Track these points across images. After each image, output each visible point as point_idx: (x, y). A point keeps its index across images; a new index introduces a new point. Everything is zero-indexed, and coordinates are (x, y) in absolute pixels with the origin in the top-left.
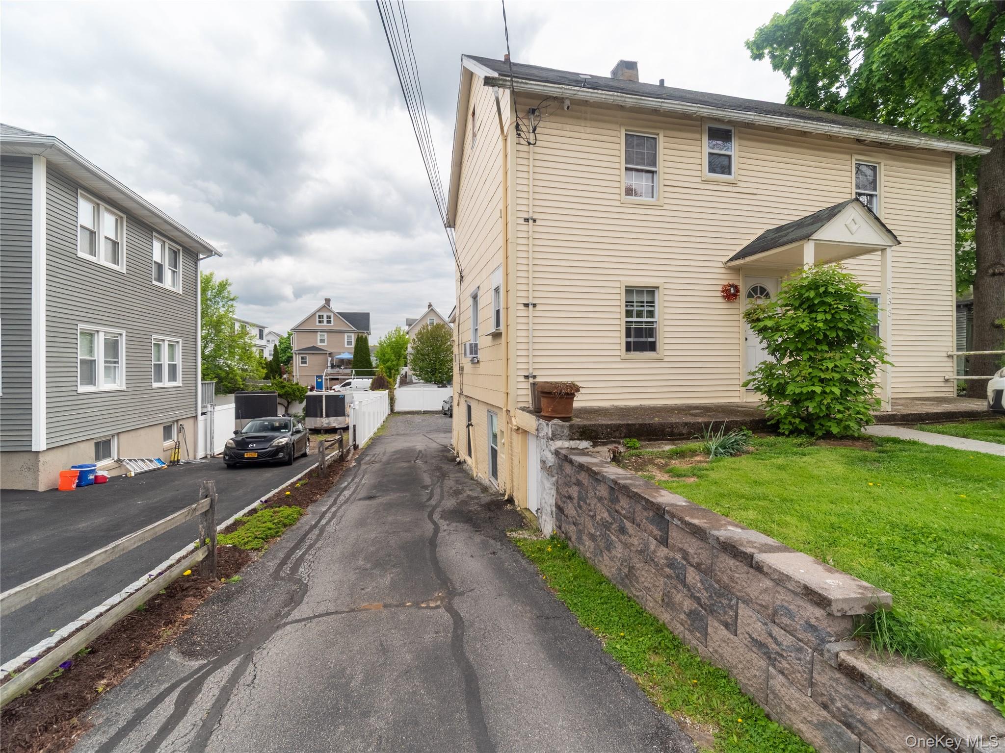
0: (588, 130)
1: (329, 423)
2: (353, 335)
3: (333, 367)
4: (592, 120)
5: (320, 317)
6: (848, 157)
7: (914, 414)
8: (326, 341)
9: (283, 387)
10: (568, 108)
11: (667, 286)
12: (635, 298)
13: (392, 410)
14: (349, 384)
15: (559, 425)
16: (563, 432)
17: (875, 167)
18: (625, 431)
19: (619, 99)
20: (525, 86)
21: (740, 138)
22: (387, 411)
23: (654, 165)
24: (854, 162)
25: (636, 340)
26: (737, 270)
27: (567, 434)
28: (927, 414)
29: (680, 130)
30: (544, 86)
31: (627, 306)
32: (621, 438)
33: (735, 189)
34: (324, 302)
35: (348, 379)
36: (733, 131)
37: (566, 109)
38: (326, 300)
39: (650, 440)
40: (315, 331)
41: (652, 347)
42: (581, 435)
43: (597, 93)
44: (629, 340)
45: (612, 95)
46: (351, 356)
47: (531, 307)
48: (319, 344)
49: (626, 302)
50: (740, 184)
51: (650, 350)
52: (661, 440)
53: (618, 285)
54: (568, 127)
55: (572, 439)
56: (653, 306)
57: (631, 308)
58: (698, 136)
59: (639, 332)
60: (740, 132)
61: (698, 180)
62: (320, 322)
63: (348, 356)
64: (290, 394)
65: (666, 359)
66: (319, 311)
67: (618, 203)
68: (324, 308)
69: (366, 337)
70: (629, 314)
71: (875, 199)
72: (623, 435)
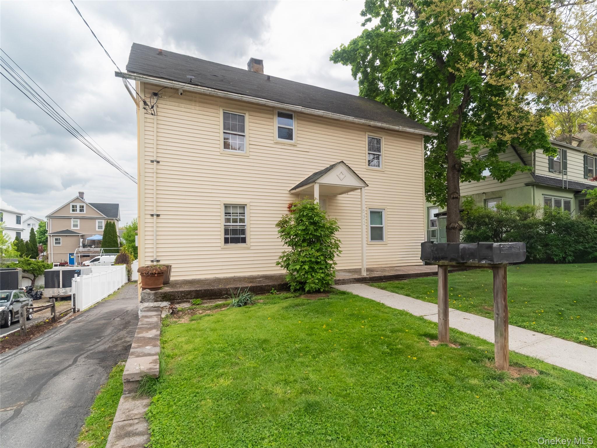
0: (197, 108)
1: (66, 292)
2: (103, 221)
3: (84, 246)
4: (200, 102)
5: (73, 206)
6: (364, 133)
7: (377, 277)
8: (79, 226)
9: (29, 264)
10: (181, 94)
11: (252, 204)
12: (231, 211)
13: (129, 280)
14: (98, 259)
15: (147, 293)
16: (150, 297)
17: (380, 139)
18: (194, 294)
19: (213, 92)
20: (146, 80)
21: (298, 119)
22: (125, 280)
23: (244, 132)
24: (367, 136)
25: (233, 236)
26: (297, 195)
27: (153, 298)
28: (384, 276)
29: (260, 112)
30: (159, 81)
31: (226, 216)
32: (191, 299)
33: (295, 149)
34: (78, 195)
35: (98, 256)
36: (293, 115)
37: (180, 94)
38: (80, 193)
39: (211, 299)
40: (69, 218)
41: (244, 240)
42: (163, 299)
43: (198, 88)
44: (227, 236)
45: (208, 90)
46: (100, 237)
47: (155, 217)
48: (72, 228)
49: (225, 213)
50: (298, 146)
51: (242, 242)
52: (218, 298)
53: (219, 203)
54: (183, 105)
55: (156, 301)
56: (244, 216)
57: (229, 217)
58: (271, 116)
59: (235, 231)
60: (298, 116)
61: (272, 142)
62: (73, 210)
63: (99, 237)
64: (36, 270)
65: (252, 248)
66: (73, 201)
67: (219, 154)
68: (77, 200)
69: (114, 223)
70: (228, 220)
71: (380, 156)
72: (193, 297)
